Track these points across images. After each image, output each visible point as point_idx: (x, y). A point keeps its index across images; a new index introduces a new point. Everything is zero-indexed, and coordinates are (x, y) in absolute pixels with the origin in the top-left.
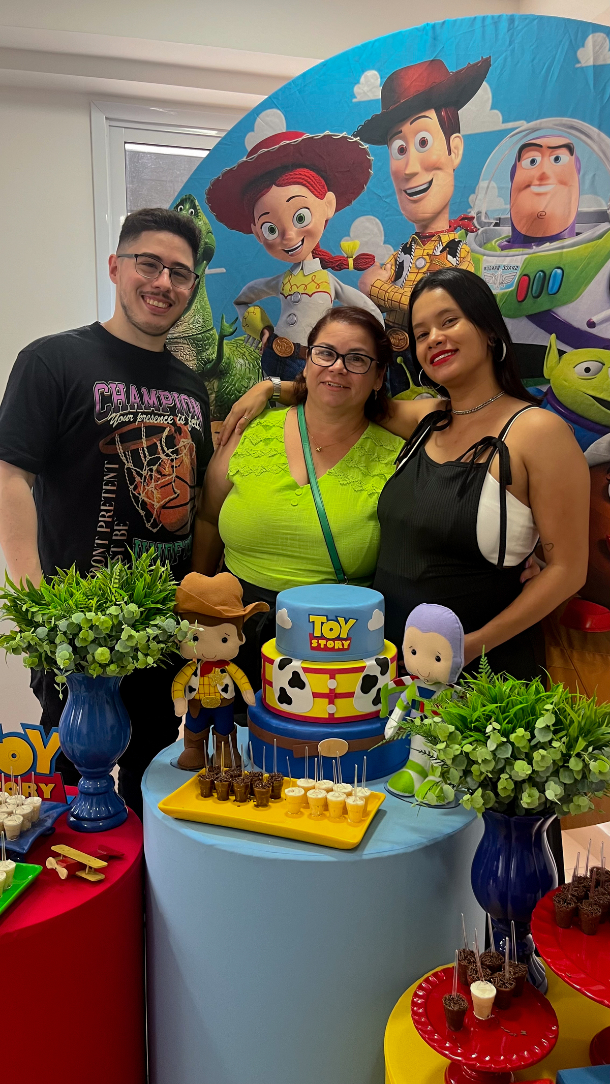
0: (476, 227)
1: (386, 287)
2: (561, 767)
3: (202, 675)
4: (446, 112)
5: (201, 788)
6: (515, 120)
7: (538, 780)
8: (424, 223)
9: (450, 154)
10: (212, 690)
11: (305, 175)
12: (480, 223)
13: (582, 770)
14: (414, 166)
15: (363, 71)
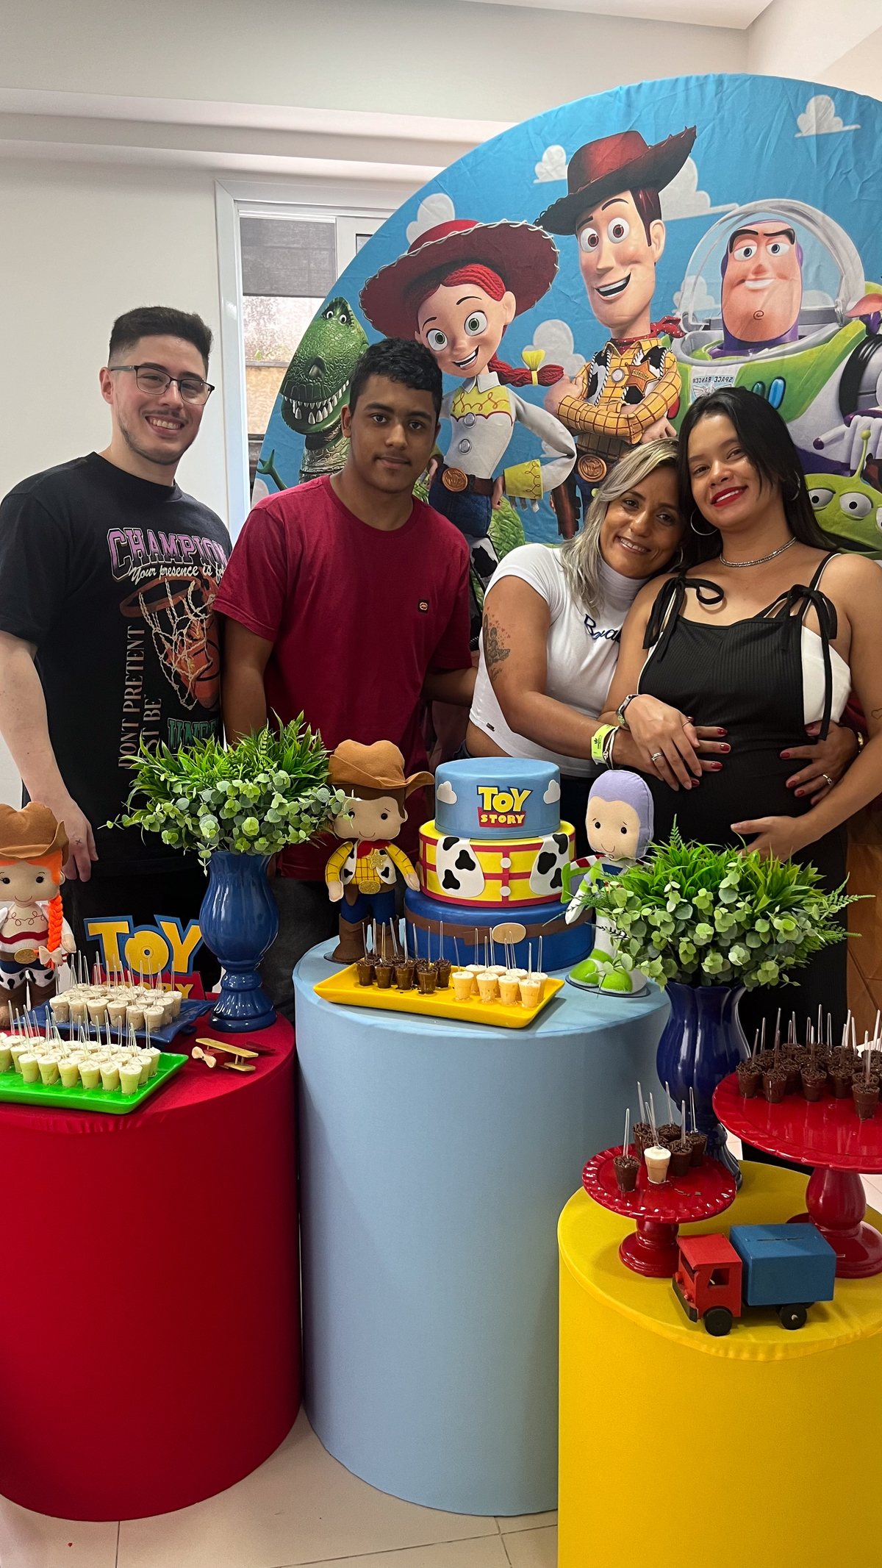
0: (682, 331)
1: (577, 404)
2: (748, 931)
3: (359, 857)
4: (645, 195)
5: (360, 974)
6: (726, 203)
7: (722, 944)
8: (620, 327)
9: (650, 244)
10: (371, 874)
11: (479, 273)
12: (687, 327)
13: (769, 931)
14: (608, 260)
15: (546, 146)
